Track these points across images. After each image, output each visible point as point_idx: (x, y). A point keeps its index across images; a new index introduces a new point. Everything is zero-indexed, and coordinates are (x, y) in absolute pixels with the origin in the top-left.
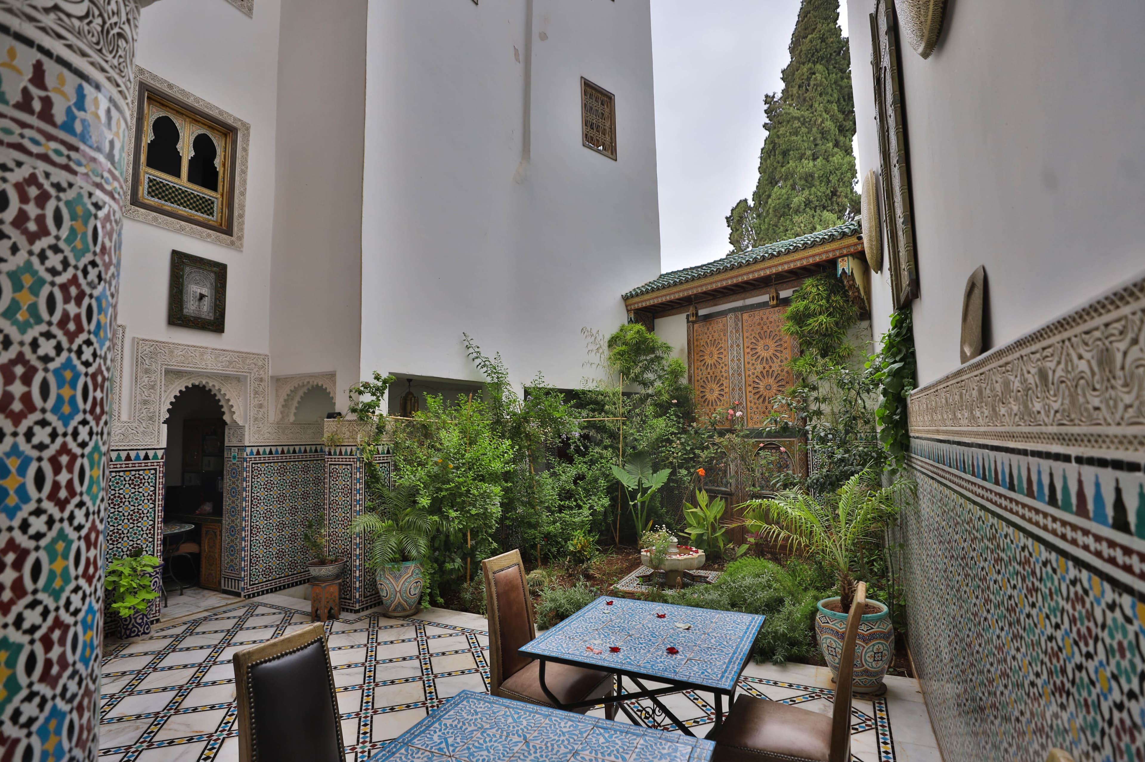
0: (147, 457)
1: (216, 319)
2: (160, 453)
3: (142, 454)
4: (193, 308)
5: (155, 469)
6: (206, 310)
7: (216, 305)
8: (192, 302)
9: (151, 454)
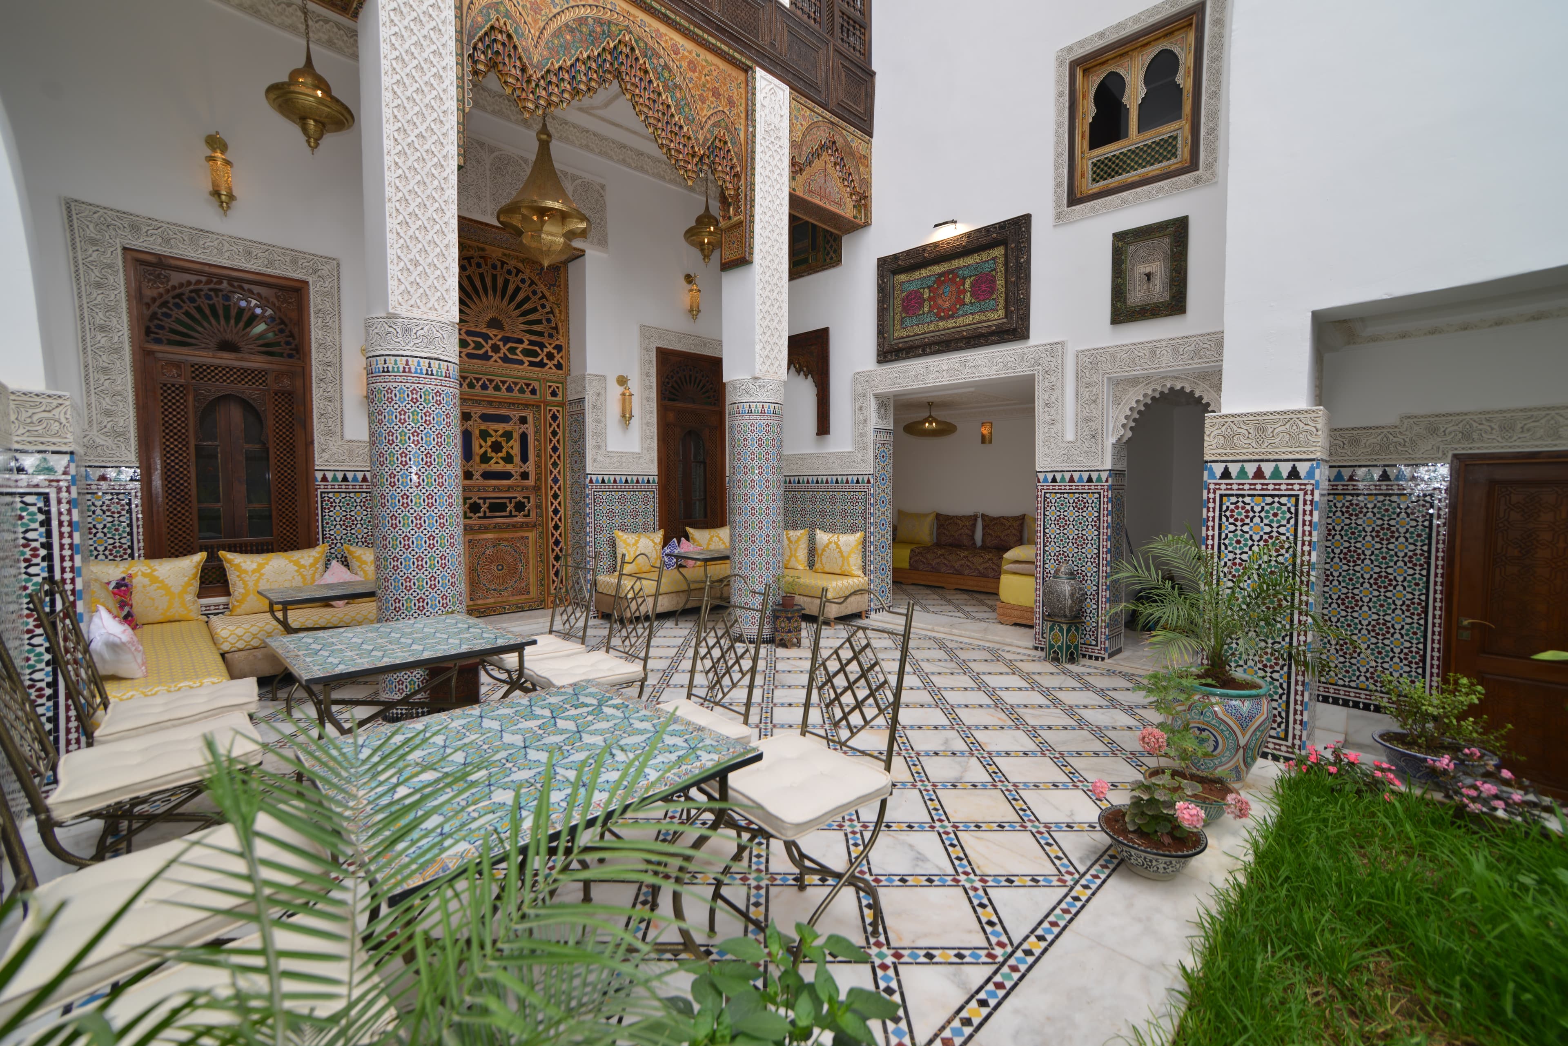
0: (1090, 480)
1: (1173, 297)
2: (1104, 476)
3: (1085, 476)
4: (1139, 294)
5: (1099, 493)
6: (1159, 291)
7: (1172, 280)
8: (1138, 288)
9: (1095, 476)
